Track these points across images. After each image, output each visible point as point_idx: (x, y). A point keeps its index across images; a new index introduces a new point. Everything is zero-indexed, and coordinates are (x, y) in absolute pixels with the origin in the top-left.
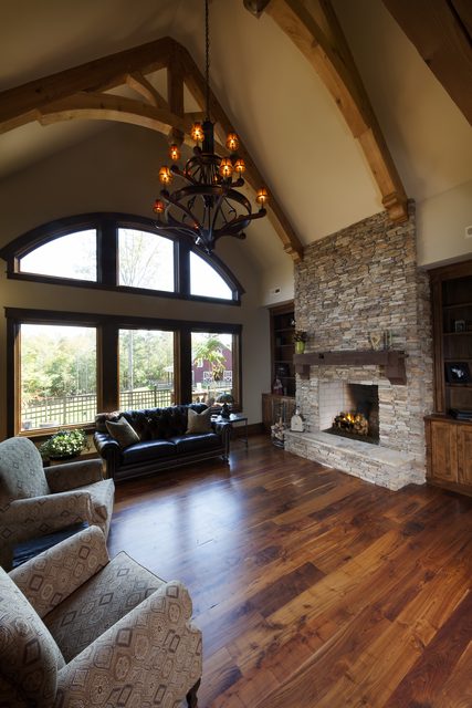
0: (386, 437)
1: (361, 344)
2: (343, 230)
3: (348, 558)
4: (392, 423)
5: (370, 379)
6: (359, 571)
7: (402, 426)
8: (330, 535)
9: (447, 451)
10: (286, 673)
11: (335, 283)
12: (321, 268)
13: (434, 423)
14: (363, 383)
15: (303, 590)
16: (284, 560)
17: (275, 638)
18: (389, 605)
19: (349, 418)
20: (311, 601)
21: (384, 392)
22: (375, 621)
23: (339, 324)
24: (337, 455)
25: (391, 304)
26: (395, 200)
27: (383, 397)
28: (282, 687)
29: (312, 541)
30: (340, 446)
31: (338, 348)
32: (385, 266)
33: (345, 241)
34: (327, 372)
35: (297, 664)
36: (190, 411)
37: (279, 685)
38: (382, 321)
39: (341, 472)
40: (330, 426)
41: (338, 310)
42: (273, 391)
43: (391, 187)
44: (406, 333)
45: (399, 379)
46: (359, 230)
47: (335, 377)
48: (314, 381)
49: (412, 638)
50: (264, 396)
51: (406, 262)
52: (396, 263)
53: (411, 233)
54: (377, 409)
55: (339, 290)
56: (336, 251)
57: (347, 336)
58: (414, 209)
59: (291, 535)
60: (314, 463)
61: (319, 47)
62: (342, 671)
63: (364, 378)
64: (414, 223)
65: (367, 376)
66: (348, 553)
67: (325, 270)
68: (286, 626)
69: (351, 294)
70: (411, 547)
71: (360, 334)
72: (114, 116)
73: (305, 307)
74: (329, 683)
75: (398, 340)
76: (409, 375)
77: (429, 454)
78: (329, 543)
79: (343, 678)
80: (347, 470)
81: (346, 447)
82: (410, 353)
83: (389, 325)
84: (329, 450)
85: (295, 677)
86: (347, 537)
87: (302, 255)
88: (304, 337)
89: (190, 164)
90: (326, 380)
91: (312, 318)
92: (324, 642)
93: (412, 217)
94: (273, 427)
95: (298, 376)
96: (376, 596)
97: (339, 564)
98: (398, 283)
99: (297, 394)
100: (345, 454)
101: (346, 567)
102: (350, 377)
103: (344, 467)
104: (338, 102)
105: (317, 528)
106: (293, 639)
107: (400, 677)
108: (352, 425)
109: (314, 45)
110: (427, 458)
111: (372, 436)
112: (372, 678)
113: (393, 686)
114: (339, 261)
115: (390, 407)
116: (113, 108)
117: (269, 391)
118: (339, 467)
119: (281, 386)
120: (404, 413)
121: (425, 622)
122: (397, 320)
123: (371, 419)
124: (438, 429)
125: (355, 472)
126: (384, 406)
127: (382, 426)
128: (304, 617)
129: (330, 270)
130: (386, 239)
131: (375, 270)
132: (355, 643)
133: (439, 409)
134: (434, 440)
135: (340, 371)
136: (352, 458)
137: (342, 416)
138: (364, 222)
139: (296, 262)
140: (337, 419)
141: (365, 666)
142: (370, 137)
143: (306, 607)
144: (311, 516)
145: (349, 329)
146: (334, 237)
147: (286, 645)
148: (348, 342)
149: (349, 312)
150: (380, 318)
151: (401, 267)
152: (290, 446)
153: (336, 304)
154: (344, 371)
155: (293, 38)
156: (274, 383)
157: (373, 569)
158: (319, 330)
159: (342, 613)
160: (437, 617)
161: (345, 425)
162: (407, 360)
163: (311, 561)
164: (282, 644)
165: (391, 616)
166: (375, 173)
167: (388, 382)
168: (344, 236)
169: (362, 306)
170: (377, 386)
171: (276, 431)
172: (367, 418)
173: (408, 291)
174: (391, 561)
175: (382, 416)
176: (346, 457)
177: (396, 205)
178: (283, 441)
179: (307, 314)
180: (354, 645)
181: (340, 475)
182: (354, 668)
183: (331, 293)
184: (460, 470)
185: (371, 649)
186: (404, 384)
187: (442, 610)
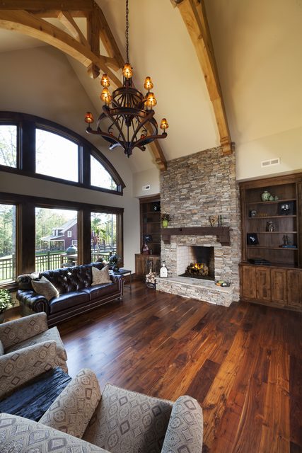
0: (219, 277)
1: (205, 222)
2: (193, 155)
3: (226, 352)
4: (222, 268)
5: (210, 243)
6: (235, 358)
7: (228, 269)
8: (209, 339)
9: (251, 282)
10: (233, 435)
11: (187, 185)
12: (179, 176)
13: (244, 267)
14: (205, 245)
15: (213, 378)
16: (193, 361)
17: (215, 414)
18: (260, 374)
19: (196, 266)
20: (221, 384)
21: (218, 251)
22: (259, 386)
23: (190, 210)
24: (193, 290)
25: (222, 200)
26: (227, 141)
27: (217, 253)
28: (236, 445)
29: (202, 345)
30: (194, 284)
31: (190, 225)
32: (218, 178)
33: (195, 161)
34: (182, 240)
35: (235, 428)
36: (93, 268)
37: (233, 445)
38: (217, 209)
39: (195, 300)
40: (184, 272)
41: (189, 202)
42: (142, 252)
43: (225, 134)
44: (231, 217)
45: (226, 243)
46: (203, 156)
47: (187, 242)
48: (173, 245)
49: (281, 390)
50: (136, 255)
51: (231, 177)
52: (225, 177)
53: (233, 161)
54: (214, 260)
55: (191, 190)
56: (189, 166)
57: (195, 218)
58: (234, 148)
59: (188, 345)
60: (177, 296)
61: (202, 39)
62: (260, 422)
63: (206, 243)
64: (235, 156)
65: (207, 241)
66: (225, 349)
67: (181, 177)
68: (216, 404)
69: (198, 193)
70: (252, 337)
71: (203, 217)
72: (49, 39)
73: (168, 199)
74: (258, 432)
75: (226, 221)
76: (232, 241)
77: (241, 284)
78: (212, 345)
79: (263, 426)
80: (199, 298)
81: (198, 284)
82: (233, 228)
83: (221, 212)
84: (187, 287)
85: (239, 436)
86: (219, 338)
87: (166, 167)
88: (168, 218)
89: (117, 92)
90: (182, 244)
91: (173, 206)
92: (242, 408)
93: (234, 153)
94: (147, 276)
95: (162, 242)
96: (252, 371)
97: (224, 357)
98: (226, 188)
99: (162, 253)
100: (197, 288)
101: (228, 357)
102: (197, 242)
103: (197, 296)
104: (206, 77)
105: (200, 337)
106: (225, 412)
107: (288, 415)
108: (198, 271)
109: (199, 38)
110: (240, 287)
111: (210, 276)
112: (276, 421)
113: (288, 421)
114: (190, 173)
115: (221, 259)
116: (49, 33)
117: (139, 252)
118: (194, 297)
119: (147, 249)
120: (228, 262)
121: (281, 379)
122: (225, 209)
123: (210, 266)
124: (246, 270)
125: (204, 299)
126: (218, 259)
127: (216, 270)
128: (223, 395)
129: (184, 177)
130: (219, 163)
131: (213, 180)
132: (257, 403)
133: (244, 259)
134: (244, 276)
135: (190, 238)
136: (202, 291)
137: (192, 265)
138: (206, 151)
139: (161, 170)
140: (188, 268)
141: (269, 415)
142: (219, 102)
143: (221, 388)
144: (193, 329)
145: (195, 214)
146: (187, 158)
147: (223, 417)
148: (196, 221)
149: (197, 204)
150: (215, 208)
151: (228, 180)
152: (159, 287)
153: (188, 198)
154: (193, 239)
155: (188, 28)
156: (142, 247)
157: (242, 355)
158: (177, 213)
159: (240, 386)
160: (284, 375)
161: (194, 271)
162: (231, 232)
163: (208, 358)
164: (221, 416)
165: (265, 380)
166: (218, 123)
167: (220, 245)
168: (194, 158)
169: (204, 200)
170: (213, 247)
171: (150, 278)
172: (208, 265)
173: (232, 193)
174: (248, 348)
175: (216, 265)
176: (198, 290)
177: (227, 144)
178: (155, 285)
179: (169, 202)
180: (257, 405)
181: (194, 302)
182: (265, 418)
183: (185, 191)
184: (257, 291)
185: (266, 403)
186: (229, 246)
187: (284, 370)
